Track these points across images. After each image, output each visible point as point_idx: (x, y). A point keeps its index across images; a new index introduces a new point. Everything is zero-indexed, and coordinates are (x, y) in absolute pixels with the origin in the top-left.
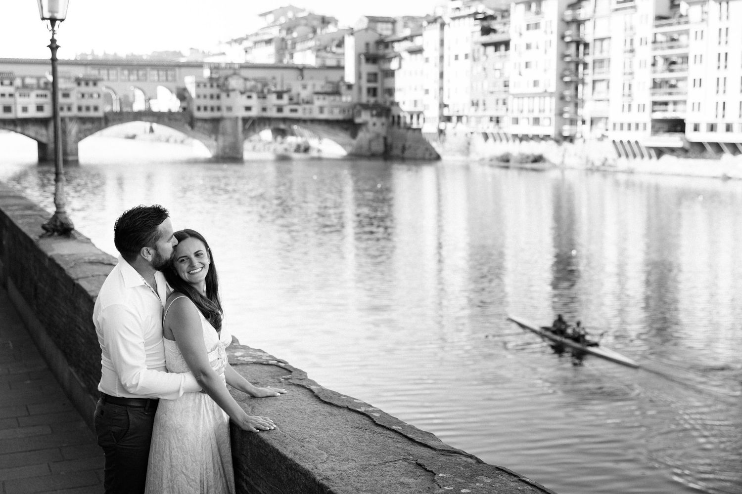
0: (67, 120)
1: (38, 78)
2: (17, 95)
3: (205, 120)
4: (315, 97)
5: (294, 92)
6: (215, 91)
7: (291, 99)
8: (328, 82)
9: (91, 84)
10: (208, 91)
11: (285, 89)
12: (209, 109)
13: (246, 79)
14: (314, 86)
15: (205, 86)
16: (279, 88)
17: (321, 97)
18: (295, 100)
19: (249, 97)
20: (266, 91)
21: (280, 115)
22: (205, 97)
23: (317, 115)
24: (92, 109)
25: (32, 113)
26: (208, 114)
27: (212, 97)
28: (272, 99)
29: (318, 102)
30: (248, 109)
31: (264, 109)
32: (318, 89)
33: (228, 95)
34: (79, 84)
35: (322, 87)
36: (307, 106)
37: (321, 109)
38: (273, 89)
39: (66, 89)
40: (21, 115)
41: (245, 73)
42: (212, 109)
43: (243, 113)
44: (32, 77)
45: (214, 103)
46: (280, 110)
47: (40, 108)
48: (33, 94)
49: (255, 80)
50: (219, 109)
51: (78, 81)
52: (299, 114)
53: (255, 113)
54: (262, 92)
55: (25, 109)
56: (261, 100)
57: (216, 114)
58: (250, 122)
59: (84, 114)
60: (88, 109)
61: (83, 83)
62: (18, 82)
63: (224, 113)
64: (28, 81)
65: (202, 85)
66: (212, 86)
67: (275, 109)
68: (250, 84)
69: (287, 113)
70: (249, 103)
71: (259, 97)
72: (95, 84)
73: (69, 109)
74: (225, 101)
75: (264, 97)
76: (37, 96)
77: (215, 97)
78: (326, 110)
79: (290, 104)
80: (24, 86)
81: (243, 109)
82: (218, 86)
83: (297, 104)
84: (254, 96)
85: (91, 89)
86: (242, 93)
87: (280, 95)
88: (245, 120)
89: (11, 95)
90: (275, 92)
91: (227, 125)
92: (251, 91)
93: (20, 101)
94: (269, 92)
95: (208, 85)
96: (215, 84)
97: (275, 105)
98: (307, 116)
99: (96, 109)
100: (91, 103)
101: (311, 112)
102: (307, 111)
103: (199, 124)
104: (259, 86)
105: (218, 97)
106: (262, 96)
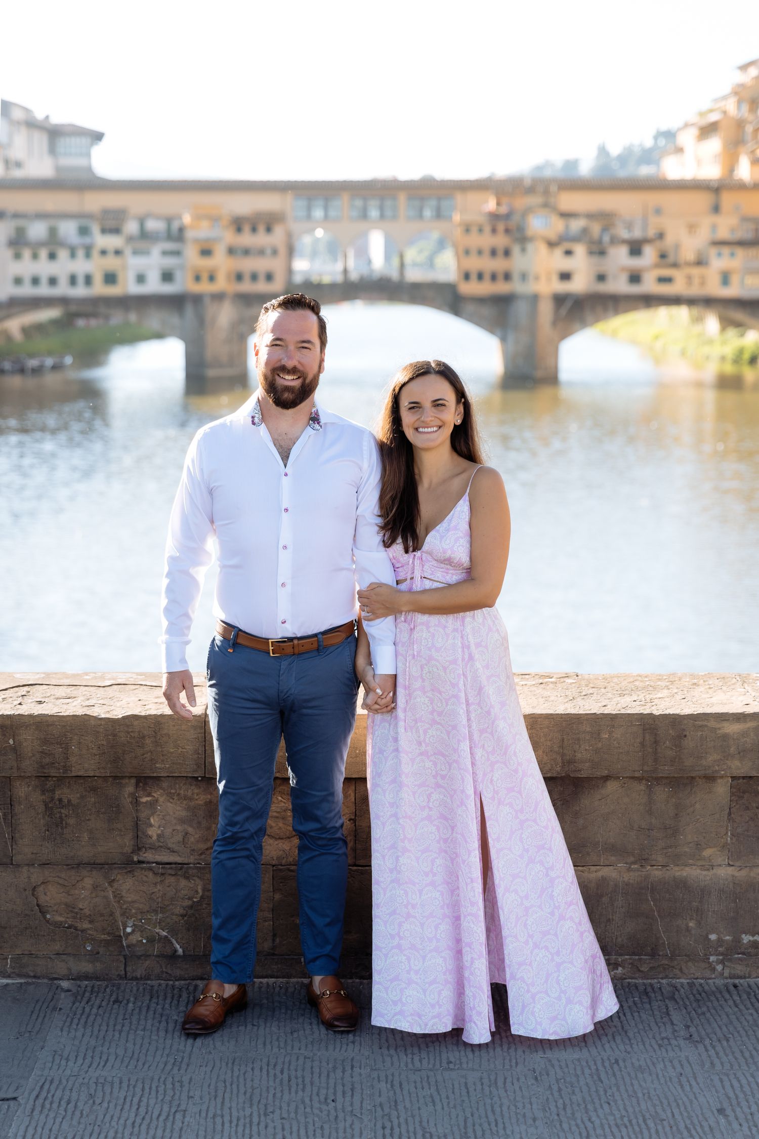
0: (207, 301)
1: (169, 220)
2: (128, 252)
3: (481, 300)
4: (713, 252)
5: (669, 240)
6: (501, 240)
7: (663, 256)
8: (745, 219)
9: (261, 229)
10: (487, 241)
11: (651, 233)
12: (487, 277)
13: (566, 215)
14: (714, 227)
15: (481, 230)
16: (637, 234)
17: (726, 251)
18: (671, 259)
19: (568, 253)
20: (606, 239)
21: (635, 289)
22: (480, 252)
23: (716, 289)
24: (262, 278)
25: (154, 286)
26: (485, 288)
27: (493, 253)
28: (620, 256)
29: (719, 262)
30: (565, 276)
31: (601, 278)
32: (723, 233)
33: (523, 250)
34: (239, 230)
35: (733, 230)
36: (696, 271)
37: (725, 279)
38: (625, 234)
39: (208, 240)
40: (133, 289)
41: (569, 201)
42: (494, 277)
43: (552, 286)
44: (158, 217)
45: (498, 265)
46: (635, 278)
47: (167, 277)
48: (156, 250)
49: (590, 216)
50: (507, 277)
51: (238, 224)
52: (678, 287)
53: (579, 285)
54: (600, 242)
55: (141, 279)
56: (595, 259)
57: (501, 288)
58: (568, 304)
59: (246, 287)
60: (254, 277)
61: (247, 228)
62: (131, 227)
63: (517, 287)
64: (153, 225)
65: (474, 229)
66: (494, 231)
67: (624, 278)
68: (576, 225)
69: (649, 285)
70: (566, 264)
71: (591, 253)
72: (269, 230)
73: (212, 278)
74: (518, 262)
75: (602, 253)
76: (165, 253)
77: (500, 252)
78: (735, 279)
79: (657, 266)
80: (144, 235)
81: (555, 278)
82: (507, 231)
83: (675, 265)
84: (580, 250)
85: (261, 239)
86: (552, 244)
87: (636, 249)
88: (559, 300)
89: (118, 252)
90: (624, 242)
91: (521, 309)
92: (576, 239)
93: (134, 263)
94: (615, 241)
95: (487, 229)
96: (501, 227)
97: (623, 269)
98: (695, 291)
99: (269, 277)
100: (261, 265)
101: (703, 283)
102: (696, 281)
103: (470, 308)
104: (596, 229)
105: (507, 253)
106: (598, 251)
